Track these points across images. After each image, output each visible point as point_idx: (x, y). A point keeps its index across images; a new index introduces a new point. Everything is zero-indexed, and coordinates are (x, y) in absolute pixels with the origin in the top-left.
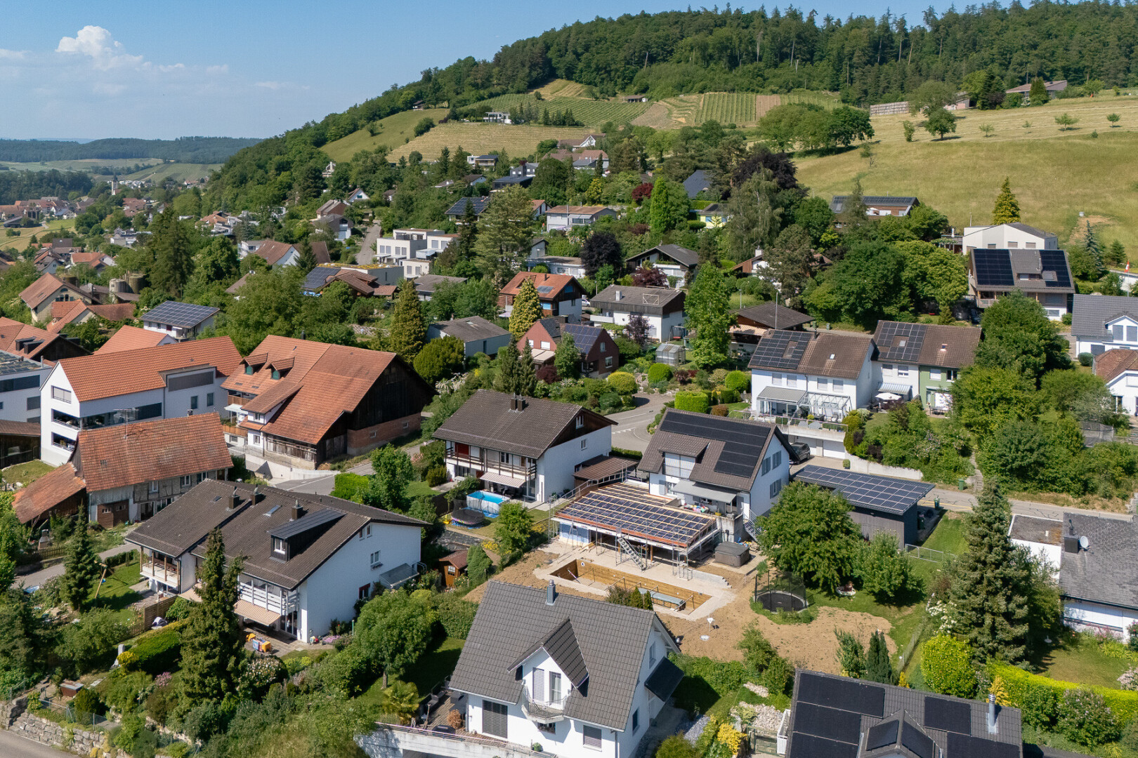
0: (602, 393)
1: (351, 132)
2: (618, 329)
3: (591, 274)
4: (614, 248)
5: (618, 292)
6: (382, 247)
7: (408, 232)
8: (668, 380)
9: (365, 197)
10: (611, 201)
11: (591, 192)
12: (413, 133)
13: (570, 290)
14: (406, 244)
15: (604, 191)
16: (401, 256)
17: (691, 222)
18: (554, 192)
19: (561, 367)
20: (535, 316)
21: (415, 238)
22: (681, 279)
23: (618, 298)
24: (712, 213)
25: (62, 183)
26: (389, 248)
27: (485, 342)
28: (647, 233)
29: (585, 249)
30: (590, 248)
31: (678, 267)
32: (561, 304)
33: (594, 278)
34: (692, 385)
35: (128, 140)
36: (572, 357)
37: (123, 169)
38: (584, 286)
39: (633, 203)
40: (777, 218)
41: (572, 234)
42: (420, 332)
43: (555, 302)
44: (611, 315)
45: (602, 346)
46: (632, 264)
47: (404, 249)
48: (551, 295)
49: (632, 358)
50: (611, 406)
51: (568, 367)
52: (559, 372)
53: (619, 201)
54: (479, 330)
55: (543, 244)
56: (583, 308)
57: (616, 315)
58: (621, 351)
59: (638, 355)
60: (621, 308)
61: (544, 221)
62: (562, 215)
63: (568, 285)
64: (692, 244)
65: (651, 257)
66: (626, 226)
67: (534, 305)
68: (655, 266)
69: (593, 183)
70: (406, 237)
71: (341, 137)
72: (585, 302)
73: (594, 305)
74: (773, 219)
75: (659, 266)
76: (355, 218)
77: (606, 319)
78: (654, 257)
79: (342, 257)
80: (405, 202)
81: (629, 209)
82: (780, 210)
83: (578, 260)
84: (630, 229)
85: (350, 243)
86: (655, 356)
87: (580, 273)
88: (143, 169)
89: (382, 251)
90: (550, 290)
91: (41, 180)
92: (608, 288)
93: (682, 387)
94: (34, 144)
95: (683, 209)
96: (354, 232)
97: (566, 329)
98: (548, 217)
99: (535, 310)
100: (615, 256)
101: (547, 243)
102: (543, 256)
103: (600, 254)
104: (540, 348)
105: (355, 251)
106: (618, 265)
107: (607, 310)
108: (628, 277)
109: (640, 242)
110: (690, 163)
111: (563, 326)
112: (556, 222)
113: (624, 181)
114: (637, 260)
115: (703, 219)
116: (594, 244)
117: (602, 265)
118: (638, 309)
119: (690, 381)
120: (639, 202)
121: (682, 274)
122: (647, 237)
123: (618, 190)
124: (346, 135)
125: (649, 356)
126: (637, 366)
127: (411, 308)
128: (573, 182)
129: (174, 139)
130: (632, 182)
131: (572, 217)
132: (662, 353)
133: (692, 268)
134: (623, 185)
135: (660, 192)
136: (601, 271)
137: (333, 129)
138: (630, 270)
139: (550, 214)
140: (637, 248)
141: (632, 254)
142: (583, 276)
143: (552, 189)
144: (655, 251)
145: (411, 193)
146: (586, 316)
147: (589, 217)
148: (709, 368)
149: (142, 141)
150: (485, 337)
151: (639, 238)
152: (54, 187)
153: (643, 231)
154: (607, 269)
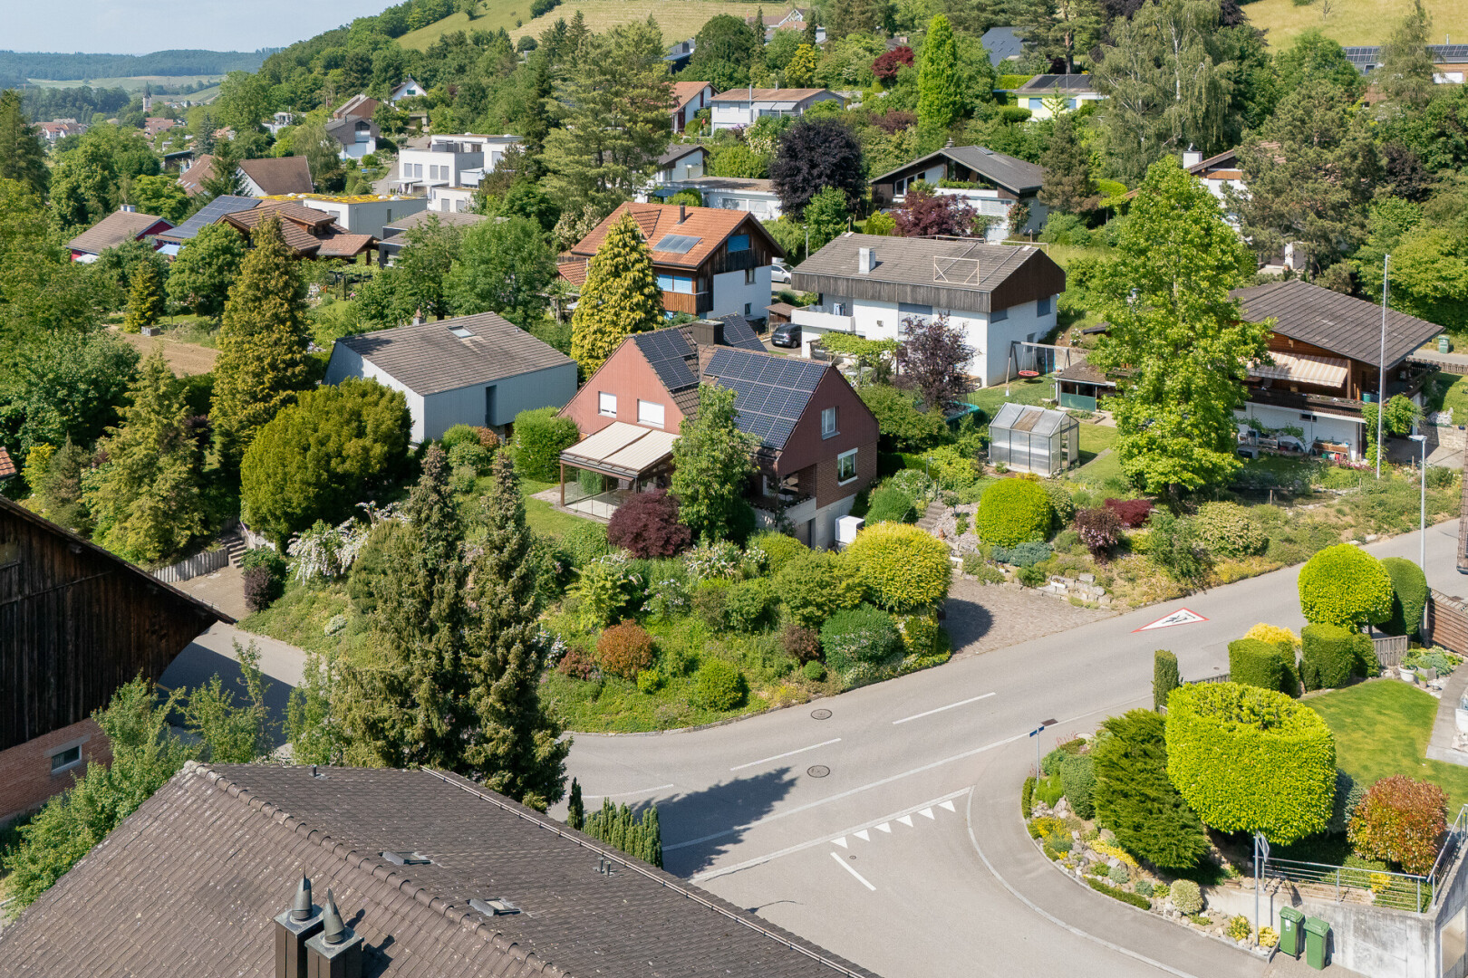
0: (832, 608)
1: (442, 16)
2: (869, 356)
3: (795, 210)
4: (846, 152)
5: (864, 252)
6: (408, 166)
7: (456, 139)
8: (1048, 538)
9: (419, 92)
10: (832, 83)
11: (795, 68)
12: (530, 13)
13: (741, 246)
14: (449, 159)
15: (820, 65)
16: (440, 181)
17: (1002, 109)
18: (728, 71)
19: (693, 499)
20: (639, 315)
21: (468, 149)
22: (1000, 220)
23: (864, 267)
24: (1044, 90)
25: (91, 102)
26: (418, 167)
27: (490, 391)
28: (911, 129)
29: (781, 156)
30: (791, 152)
31: (994, 194)
32: (719, 280)
33: (801, 219)
34: (1133, 560)
35: (195, 52)
36: (727, 465)
37: (182, 87)
38: (777, 237)
39: (875, 84)
40: (1224, 82)
41: (756, 134)
42: (293, 363)
43: (703, 274)
44: (846, 311)
45: (828, 418)
46: (885, 189)
47: (445, 169)
48: (692, 259)
49: (918, 449)
50: (862, 657)
51: (716, 501)
52: (685, 513)
53: (848, 82)
54: (482, 353)
55: (700, 154)
56: (776, 287)
57: (858, 309)
58: (885, 428)
59: (935, 441)
60: (874, 293)
61: (708, 119)
62: (739, 104)
63: (735, 233)
64: (1014, 148)
65: (928, 173)
66: (866, 118)
67: (639, 285)
68: (939, 192)
69: (798, 53)
70: (449, 148)
71: (428, 24)
72: (778, 274)
73: (800, 282)
74: (1213, 87)
75: (948, 192)
76: (392, 123)
77: (830, 320)
78: (935, 177)
79: (348, 184)
80: (473, 95)
81: (867, 96)
82: (1228, 66)
83: (767, 183)
84: (875, 120)
85: (371, 161)
86: (985, 443)
87: (766, 207)
88: (207, 87)
89: (408, 173)
90: (690, 247)
91: (64, 99)
92: (835, 241)
93: (1102, 570)
94: (80, 59)
95: (981, 85)
96: (381, 144)
97: (715, 366)
98: (714, 109)
99: (637, 298)
100: (848, 171)
101: (706, 153)
102: (698, 176)
103: (813, 165)
104: (636, 421)
105: (376, 175)
106: (855, 191)
107: (834, 297)
108: (879, 217)
109: (898, 146)
110: (977, 19)
111: (707, 353)
112: (725, 118)
113: (856, 49)
114: (896, 181)
115: (1023, 103)
116: (799, 145)
117: (817, 189)
118: (921, 296)
119: (1125, 546)
120: (888, 81)
121: (1004, 211)
122: (912, 138)
123: (845, 63)
124: (436, 20)
125: (968, 440)
126: (934, 474)
127: (267, 293)
128: (763, 53)
129: (254, 51)
130: (871, 51)
131: (756, 108)
132: (1010, 434)
133: (1027, 195)
134: (856, 54)
135: (940, 45)
136: (817, 203)
137: (416, 12)
138: (882, 202)
139: (718, 103)
140: (891, 159)
141: (879, 170)
142: (778, 215)
143: (723, 66)
144: (940, 160)
145: (485, 81)
146: (782, 308)
147: (790, 106)
148: (1179, 498)
149: (212, 53)
150: (492, 375)
151: (894, 139)
152: (80, 108)
153: (902, 124)
154: (831, 197)
